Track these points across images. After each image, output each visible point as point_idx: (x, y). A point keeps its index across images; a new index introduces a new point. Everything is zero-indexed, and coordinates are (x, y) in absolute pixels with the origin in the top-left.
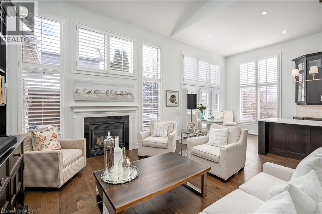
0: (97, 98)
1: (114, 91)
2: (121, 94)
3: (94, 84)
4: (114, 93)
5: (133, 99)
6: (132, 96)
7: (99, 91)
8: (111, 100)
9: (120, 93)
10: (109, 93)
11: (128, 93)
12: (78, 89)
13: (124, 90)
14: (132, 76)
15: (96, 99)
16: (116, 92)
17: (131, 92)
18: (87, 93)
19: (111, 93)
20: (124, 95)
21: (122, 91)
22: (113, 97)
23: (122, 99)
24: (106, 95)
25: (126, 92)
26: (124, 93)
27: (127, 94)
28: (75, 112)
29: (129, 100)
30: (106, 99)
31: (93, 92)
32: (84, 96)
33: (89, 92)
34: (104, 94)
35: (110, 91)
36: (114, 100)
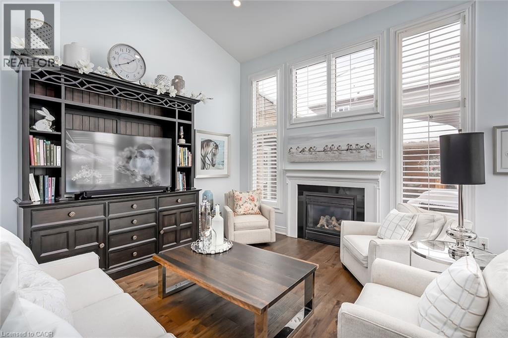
0: (312, 158)
1: (336, 145)
2: (347, 150)
3: (308, 138)
4: (336, 149)
5: (373, 156)
6: (371, 152)
7: (314, 149)
8: (330, 160)
9: (346, 148)
10: (329, 149)
11: (362, 147)
12: (291, 148)
13: (353, 141)
14: (372, 112)
15: (311, 160)
16: (340, 146)
17: (368, 144)
18: (300, 152)
19: (331, 149)
20: (354, 151)
21: (350, 144)
22: (333, 155)
23: (350, 158)
24: (324, 152)
25: (357, 145)
26: (354, 147)
27: (359, 149)
28: (288, 177)
29: (364, 159)
30: (323, 159)
31: (307, 150)
32: (297, 156)
33: (303, 151)
34: (321, 151)
35: (329, 146)
36: (335, 160)
